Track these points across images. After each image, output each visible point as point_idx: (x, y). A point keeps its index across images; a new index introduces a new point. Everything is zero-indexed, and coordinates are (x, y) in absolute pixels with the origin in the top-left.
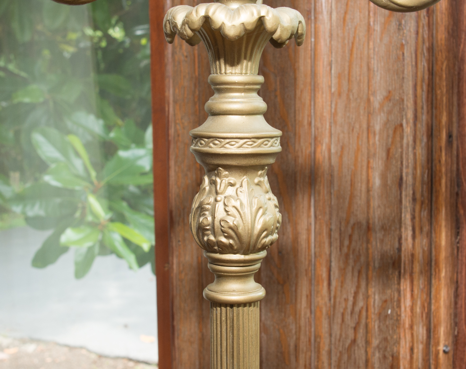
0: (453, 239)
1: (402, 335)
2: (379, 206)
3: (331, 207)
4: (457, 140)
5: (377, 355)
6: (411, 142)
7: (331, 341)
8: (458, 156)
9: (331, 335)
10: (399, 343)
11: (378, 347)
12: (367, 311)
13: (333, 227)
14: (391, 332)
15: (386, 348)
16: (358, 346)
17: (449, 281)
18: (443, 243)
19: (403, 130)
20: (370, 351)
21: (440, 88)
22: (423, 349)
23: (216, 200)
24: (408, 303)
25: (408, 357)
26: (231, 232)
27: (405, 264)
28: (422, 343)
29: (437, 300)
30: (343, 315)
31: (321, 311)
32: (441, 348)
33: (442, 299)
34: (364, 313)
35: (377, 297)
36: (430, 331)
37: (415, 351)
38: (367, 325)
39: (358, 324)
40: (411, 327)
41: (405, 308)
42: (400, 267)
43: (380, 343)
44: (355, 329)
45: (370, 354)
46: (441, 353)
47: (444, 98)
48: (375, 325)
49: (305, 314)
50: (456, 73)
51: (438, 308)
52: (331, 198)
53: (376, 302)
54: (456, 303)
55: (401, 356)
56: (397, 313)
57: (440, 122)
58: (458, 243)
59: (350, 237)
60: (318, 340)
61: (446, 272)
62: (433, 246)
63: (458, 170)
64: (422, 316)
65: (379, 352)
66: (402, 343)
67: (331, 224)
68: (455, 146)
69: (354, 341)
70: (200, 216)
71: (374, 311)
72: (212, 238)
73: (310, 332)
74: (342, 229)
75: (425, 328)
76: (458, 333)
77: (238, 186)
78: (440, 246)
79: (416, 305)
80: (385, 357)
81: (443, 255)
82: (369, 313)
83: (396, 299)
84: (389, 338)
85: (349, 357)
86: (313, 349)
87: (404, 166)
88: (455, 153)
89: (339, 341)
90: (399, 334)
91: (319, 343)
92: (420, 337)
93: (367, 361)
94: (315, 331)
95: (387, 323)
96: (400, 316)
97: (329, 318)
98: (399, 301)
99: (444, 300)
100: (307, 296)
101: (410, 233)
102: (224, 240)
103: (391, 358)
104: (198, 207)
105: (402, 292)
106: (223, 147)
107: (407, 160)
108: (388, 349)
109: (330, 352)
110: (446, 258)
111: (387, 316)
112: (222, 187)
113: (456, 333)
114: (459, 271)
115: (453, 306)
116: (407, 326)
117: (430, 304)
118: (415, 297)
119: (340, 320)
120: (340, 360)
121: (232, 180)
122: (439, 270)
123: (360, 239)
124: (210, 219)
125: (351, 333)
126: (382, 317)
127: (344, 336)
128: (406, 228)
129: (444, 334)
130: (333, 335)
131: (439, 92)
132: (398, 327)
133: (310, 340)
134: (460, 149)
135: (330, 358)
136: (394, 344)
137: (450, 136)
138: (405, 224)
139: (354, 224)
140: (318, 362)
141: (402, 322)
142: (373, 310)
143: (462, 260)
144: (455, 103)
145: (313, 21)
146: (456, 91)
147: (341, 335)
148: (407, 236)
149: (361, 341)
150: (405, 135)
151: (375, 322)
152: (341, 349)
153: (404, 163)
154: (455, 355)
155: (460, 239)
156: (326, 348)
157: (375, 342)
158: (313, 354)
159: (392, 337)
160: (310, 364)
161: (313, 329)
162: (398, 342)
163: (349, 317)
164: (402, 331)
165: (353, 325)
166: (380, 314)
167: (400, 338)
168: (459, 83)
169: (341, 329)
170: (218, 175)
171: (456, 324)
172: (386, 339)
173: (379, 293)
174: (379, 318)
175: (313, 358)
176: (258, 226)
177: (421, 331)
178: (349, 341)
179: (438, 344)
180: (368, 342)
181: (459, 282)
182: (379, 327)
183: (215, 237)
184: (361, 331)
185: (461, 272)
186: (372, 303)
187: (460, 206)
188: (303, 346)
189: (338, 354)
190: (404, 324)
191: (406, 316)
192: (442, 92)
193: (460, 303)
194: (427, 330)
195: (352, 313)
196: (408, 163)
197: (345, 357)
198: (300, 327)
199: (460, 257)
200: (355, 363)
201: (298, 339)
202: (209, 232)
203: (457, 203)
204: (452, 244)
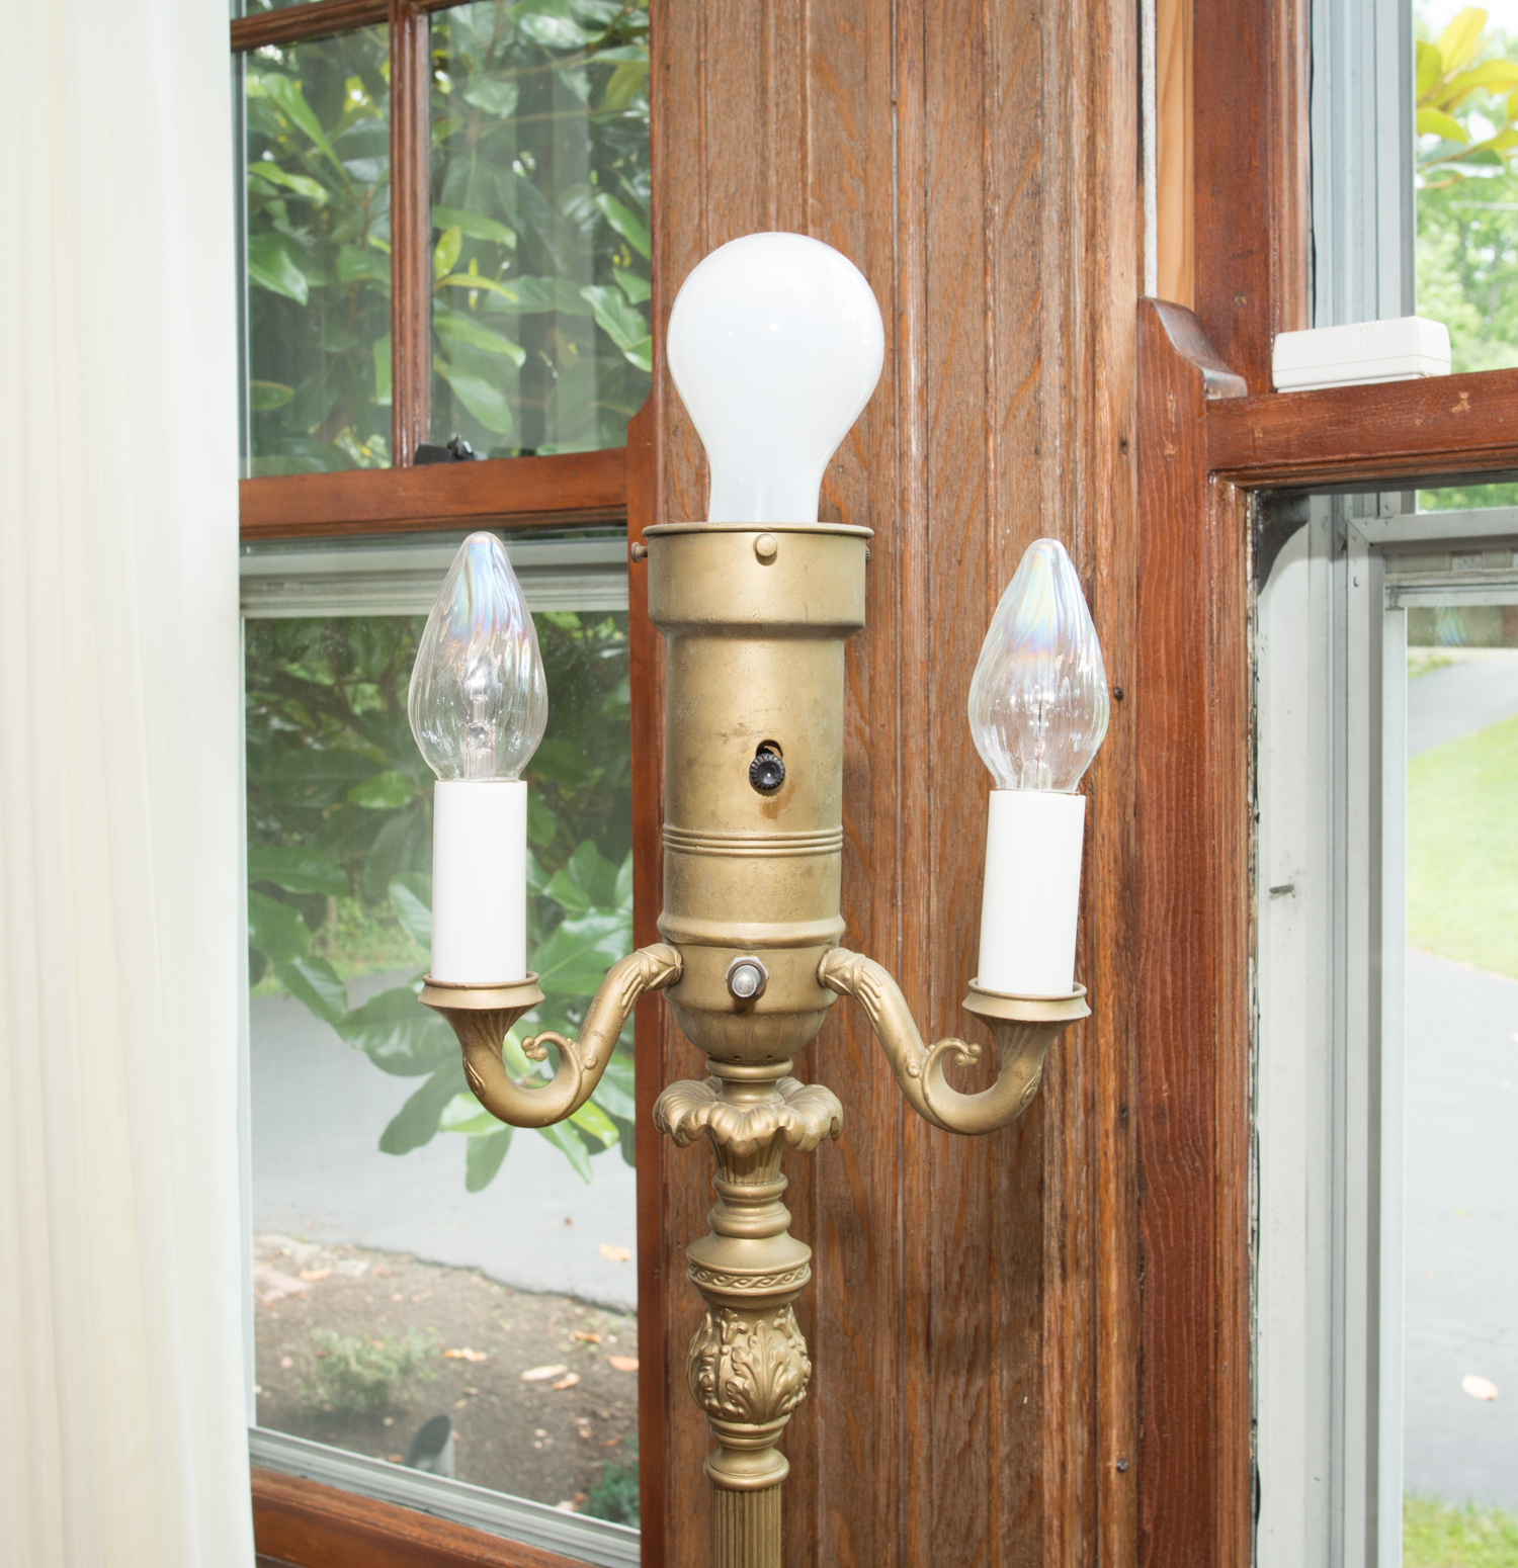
0: (1133, 1277)
1: (1046, 1441)
2: (1007, 1223)
3: (930, 1215)
4: (1137, 1113)
5: (1007, 1471)
6: (1057, 1123)
7: (931, 1441)
8: (1139, 1138)
9: (931, 1431)
10: (1041, 1455)
11: (1008, 1457)
12: (989, 1396)
13: (934, 1249)
14: (1028, 1434)
15: (1021, 1460)
16: (975, 1452)
17: (1125, 1349)
18: (1114, 1288)
19: (1043, 1102)
20: (995, 1464)
21: (1104, 1036)
22: (1083, 1464)
23: (721, 1353)
24: (1056, 1386)
25: (1058, 1478)
26: (740, 1397)
27: (1049, 1322)
28: (1081, 1453)
29: (1106, 1385)
30: (951, 1397)
31: (914, 1389)
32: (1113, 1463)
33: (1114, 1381)
34: (985, 1399)
35: (1005, 1373)
36: (1096, 1434)
37: (1070, 1467)
38: (989, 1420)
39: (975, 1415)
40: (1062, 1428)
41: (1051, 1395)
42: (1041, 1327)
43: (1011, 1450)
44: (971, 1424)
45: (994, 1469)
46: (1113, 1472)
47: (1112, 1051)
48: (1002, 1421)
49: (889, 1393)
50: (1134, 1005)
51: (1107, 1396)
52: (930, 1201)
53: (1005, 1381)
54: (1140, 1385)
55: (1045, 1476)
56: (1037, 1403)
57: (1105, 1090)
58: (1142, 1283)
59: (962, 1268)
60: (910, 1438)
61: (1120, 1334)
62: (1098, 1292)
63: (1139, 1162)
64: (1081, 1409)
65: (1010, 1466)
66: (1047, 1454)
67: (930, 1244)
68: (1133, 1124)
69: (969, 1444)
70: (700, 1370)
71: (1000, 1397)
72: (715, 1402)
73: (897, 1424)
74: (949, 1254)
75: (1086, 1429)
76: (1145, 1435)
77: (750, 1333)
78: (1109, 1291)
79: (1070, 1391)
80: (1019, 1476)
81: (1113, 1307)
82: (993, 1400)
83: (1035, 1380)
84: (1025, 1444)
85: (962, 1472)
86: (901, 1453)
87: (1046, 1161)
88: (1134, 1134)
89: (945, 1441)
90: (1042, 1438)
91: (912, 1443)
92: (1079, 1444)
93: (990, 1481)
94: (905, 1423)
95: (1023, 1419)
96: (1042, 1408)
97: (928, 1401)
98: (1040, 1384)
99: (1117, 1383)
100: (891, 1362)
101: (1057, 1271)
102: (730, 1407)
103: (1029, 1479)
104: (697, 1359)
105: (1045, 1370)
106: (730, 1285)
107: (1052, 1151)
108: (1025, 1463)
109: (929, 1460)
110: (1120, 1312)
111: (1021, 1407)
112: (730, 1335)
113: (1141, 1435)
114: (1145, 1330)
115: (1134, 1389)
116: (1054, 1426)
117: (1094, 1388)
118: (1068, 1377)
119: (945, 1407)
120: (946, 1475)
121: (743, 1326)
122: (1107, 1334)
123: (976, 1274)
124: (712, 1376)
125: (964, 1429)
126: (1015, 1408)
127: (952, 1434)
128: (1051, 1264)
129: (1118, 1441)
130: (935, 1431)
131: (1102, 1041)
132: (1040, 1427)
133: (896, 1438)
134: (1143, 1128)
135: (930, 1470)
136: (1034, 1455)
137: (1123, 1109)
138: (1049, 1256)
139: (968, 1249)
140: (910, 1475)
141: (1046, 1420)
142: (998, 1395)
143: (1148, 1313)
144: (1133, 1053)
145: (900, 909)
146: (1133, 1033)
147: (947, 1433)
148: (1053, 1276)
149: (980, 1446)
150: (1047, 1111)
151: (1002, 1415)
152: (947, 1455)
153: (1046, 1156)
154: (1139, 1472)
155: (1145, 1278)
156: (924, 1453)
157: (1003, 1449)
158: (901, 1463)
159: (1030, 1444)
160: (897, 1479)
161: (901, 1419)
162: (1039, 1452)
163: (961, 1404)
164: (1046, 1434)
165: (969, 1418)
166: (1010, 1403)
167: (1043, 1446)
168: (1139, 1019)
169: (948, 1422)
170: (724, 1317)
171: (1141, 1420)
172: (1020, 1446)
173: (1009, 1367)
174: (1010, 1411)
175: (901, 1468)
176: (778, 1390)
177: (1078, 1433)
178: (961, 1444)
179: (1107, 1457)
180: (991, 1449)
181: (1145, 1349)
182: (1009, 1424)
183: (719, 1402)
184: (981, 1428)
185: (1148, 1333)
186: (997, 1384)
187: (1143, 1222)
188: (885, 1445)
189: (944, 1465)
190: (1049, 1422)
191: (1052, 1410)
192: (1107, 1042)
193: (1146, 1384)
194: (1089, 1433)
195: (966, 1395)
196: (1053, 1157)
197: (956, 1469)
198: (880, 1413)
199: (1145, 1308)
200: (971, 1481)
201: (876, 1434)
202: (712, 1394)
203: (1138, 1217)
204: (1130, 1286)
